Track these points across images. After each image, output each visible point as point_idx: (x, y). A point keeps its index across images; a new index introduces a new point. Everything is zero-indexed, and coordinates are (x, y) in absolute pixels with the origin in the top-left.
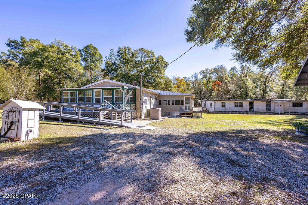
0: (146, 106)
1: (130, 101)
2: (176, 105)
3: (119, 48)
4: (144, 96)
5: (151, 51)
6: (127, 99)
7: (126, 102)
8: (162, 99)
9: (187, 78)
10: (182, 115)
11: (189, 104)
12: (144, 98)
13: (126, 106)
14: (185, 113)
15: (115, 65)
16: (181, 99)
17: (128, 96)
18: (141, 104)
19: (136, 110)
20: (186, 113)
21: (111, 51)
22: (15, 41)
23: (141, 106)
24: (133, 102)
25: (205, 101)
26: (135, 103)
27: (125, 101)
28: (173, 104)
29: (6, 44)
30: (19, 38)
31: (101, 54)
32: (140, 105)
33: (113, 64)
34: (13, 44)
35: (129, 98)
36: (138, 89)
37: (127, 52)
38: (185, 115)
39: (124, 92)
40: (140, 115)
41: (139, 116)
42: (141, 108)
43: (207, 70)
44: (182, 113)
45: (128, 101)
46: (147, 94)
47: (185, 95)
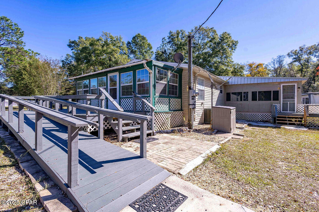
0: (202, 103)
1: (169, 93)
2: (261, 102)
3: (171, 32)
4: (199, 84)
5: (212, 28)
6: (160, 88)
7: (157, 94)
8: (231, 91)
9: (265, 65)
10: (278, 120)
11: (293, 98)
12: (198, 87)
13: (159, 102)
14: (285, 118)
15: (166, 54)
16: (272, 89)
17: (164, 82)
18: (191, 98)
19: (181, 110)
20: (288, 118)
21: (164, 40)
22: (74, 41)
23: (191, 102)
24: (176, 94)
25: (309, 95)
26: (180, 97)
27: (155, 93)
28: (254, 99)
29: (67, 45)
30: (78, 38)
31: (151, 44)
32: (189, 101)
33: (163, 52)
34: (73, 45)
35: (165, 87)
36: (186, 70)
37: (180, 37)
38: (286, 120)
39: (153, 72)
40: (189, 121)
41: (186, 122)
42: (191, 107)
43: (301, 49)
44: (278, 117)
45: (163, 91)
46: (205, 81)
47: (282, 81)
